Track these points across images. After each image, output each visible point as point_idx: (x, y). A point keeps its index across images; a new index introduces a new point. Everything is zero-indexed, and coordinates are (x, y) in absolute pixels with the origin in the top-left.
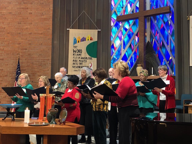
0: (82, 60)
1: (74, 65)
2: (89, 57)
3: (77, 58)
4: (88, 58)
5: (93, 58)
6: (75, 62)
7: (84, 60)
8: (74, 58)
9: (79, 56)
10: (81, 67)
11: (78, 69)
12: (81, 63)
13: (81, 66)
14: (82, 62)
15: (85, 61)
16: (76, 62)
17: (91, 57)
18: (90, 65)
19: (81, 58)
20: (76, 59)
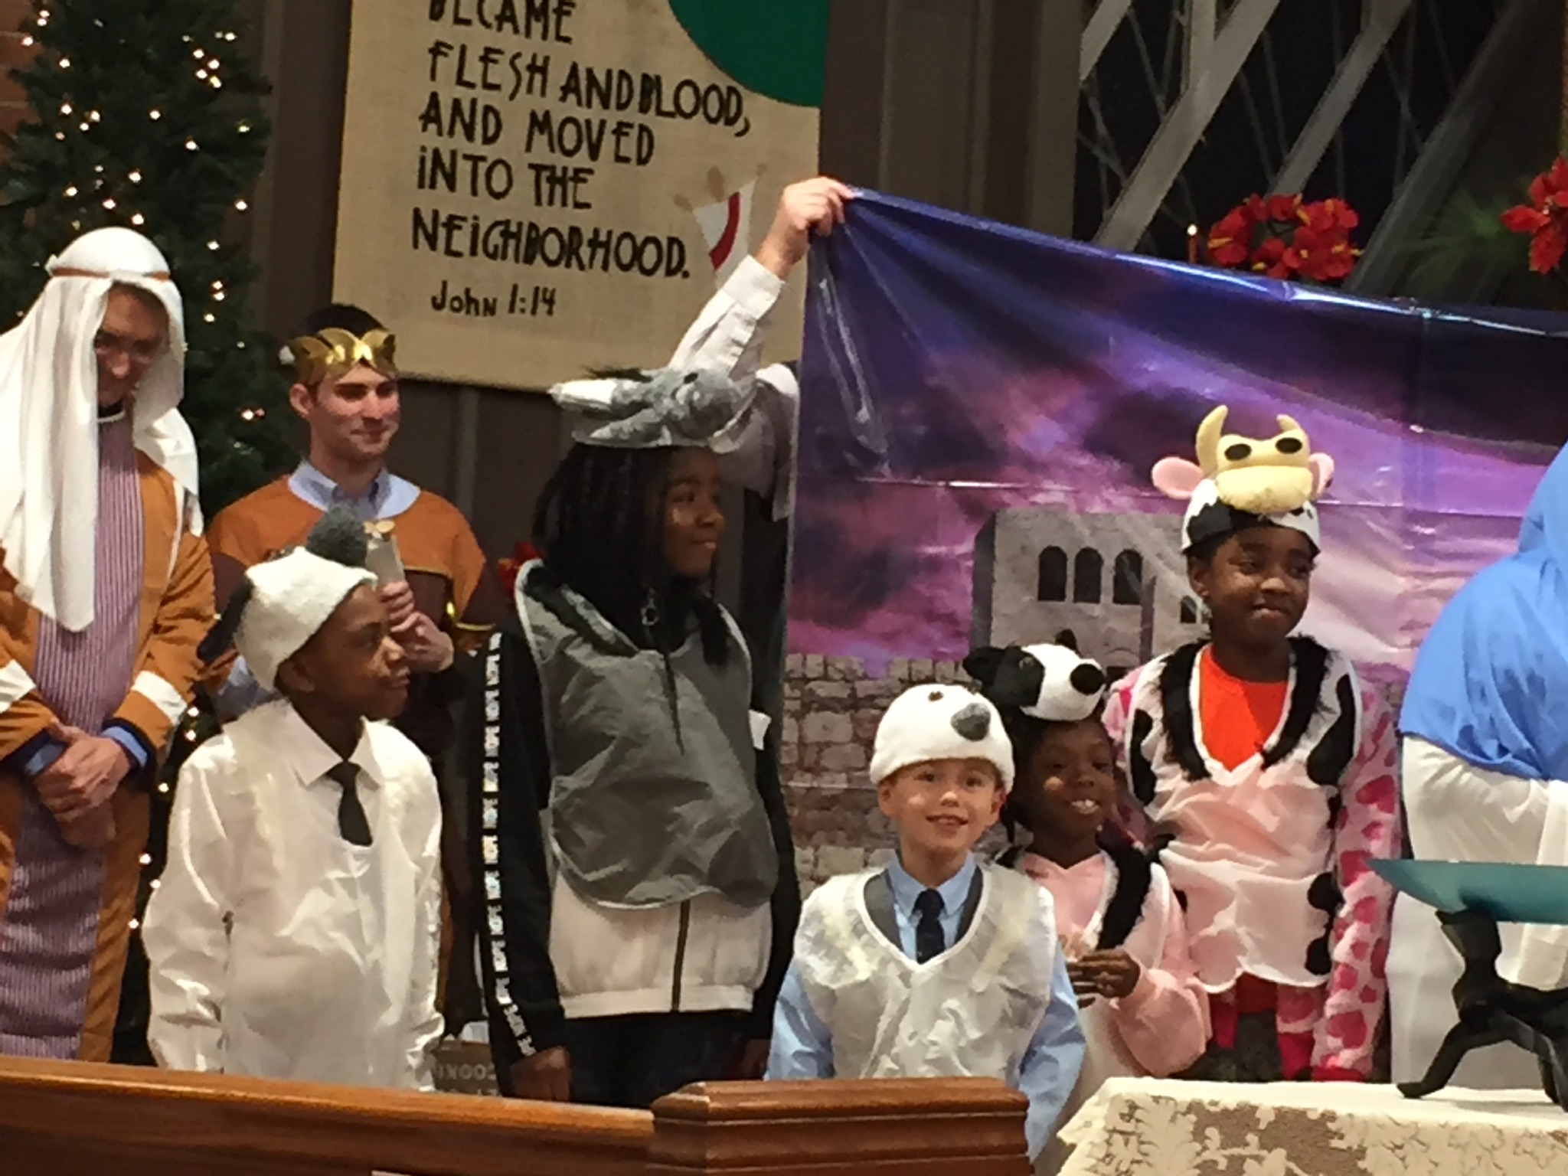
0: (582, 114)
1: (442, 201)
2: (705, 73)
3: (501, 73)
4: (687, 100)
5: (757, 106)
6: (459, 142)
7: (613, 117)
8: (447, 65)
9: (532, 46)
10: (552, 246)
11: (509, 270)
12: (559, 161)
13: (555, 217)
14: (582, 159)
15: (629, 146)
16: (477, 148)
17: (724, 82)
18: (711, 220)
19: (558, 76)
20: (485, 98)
